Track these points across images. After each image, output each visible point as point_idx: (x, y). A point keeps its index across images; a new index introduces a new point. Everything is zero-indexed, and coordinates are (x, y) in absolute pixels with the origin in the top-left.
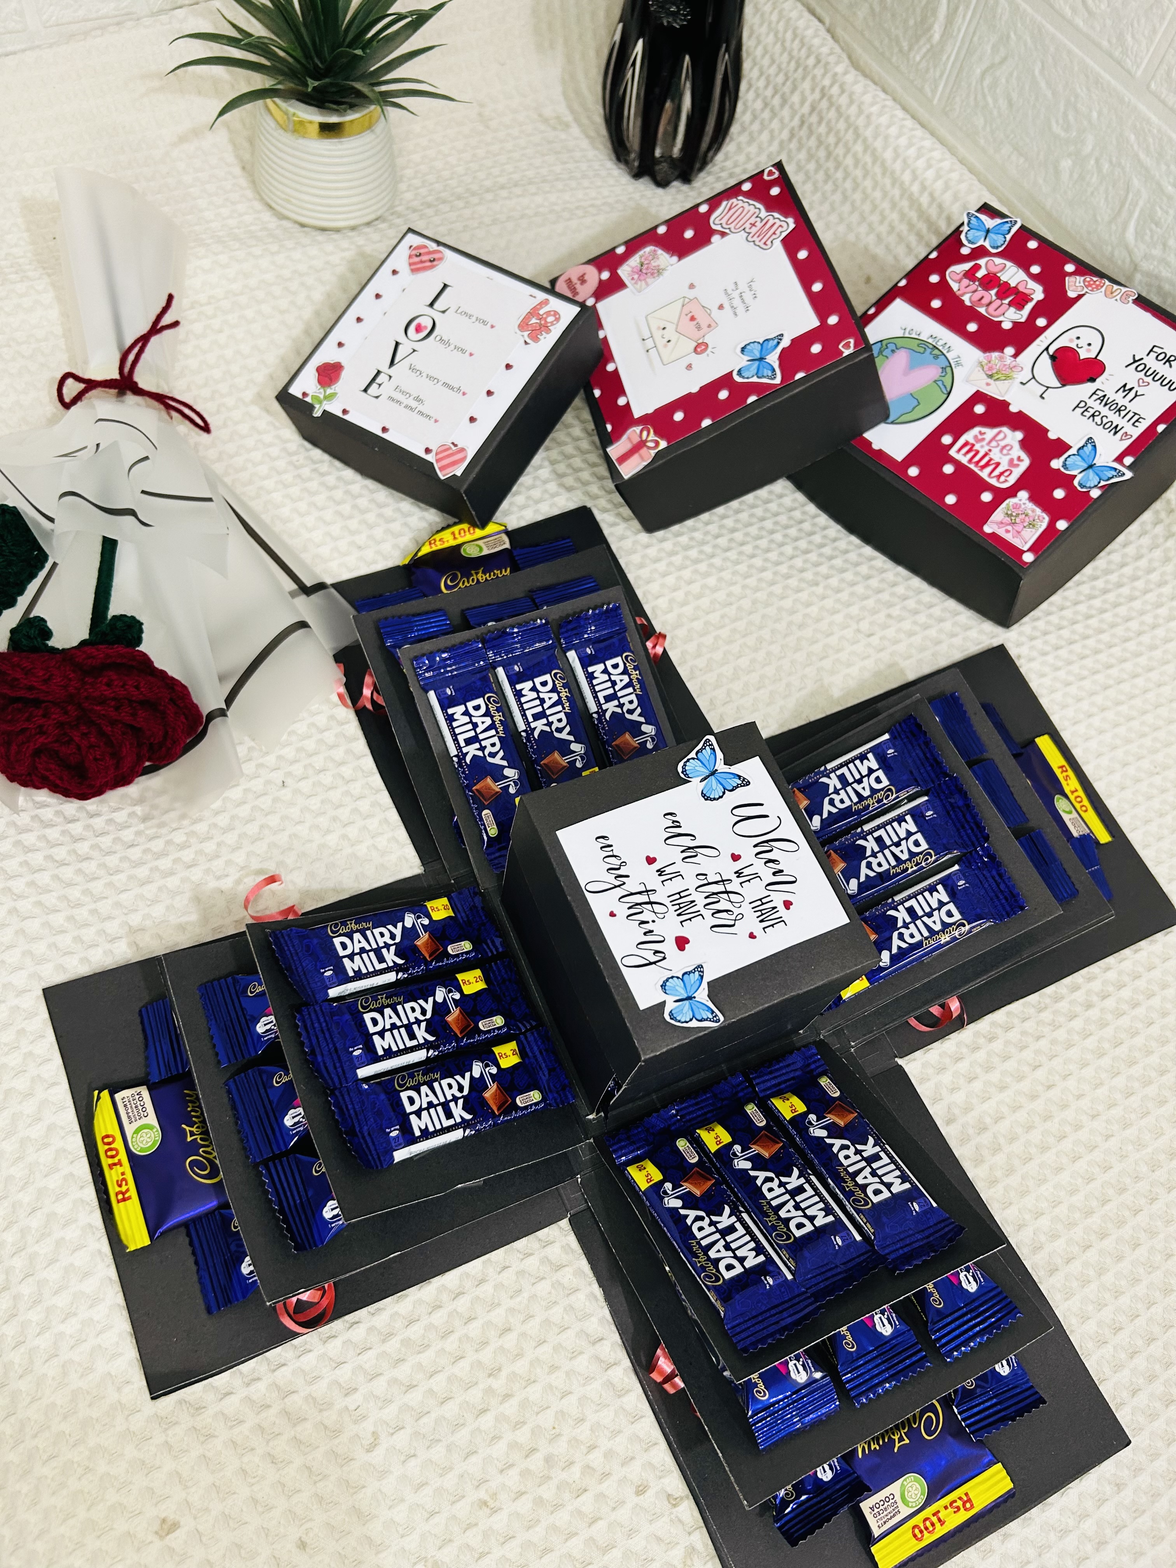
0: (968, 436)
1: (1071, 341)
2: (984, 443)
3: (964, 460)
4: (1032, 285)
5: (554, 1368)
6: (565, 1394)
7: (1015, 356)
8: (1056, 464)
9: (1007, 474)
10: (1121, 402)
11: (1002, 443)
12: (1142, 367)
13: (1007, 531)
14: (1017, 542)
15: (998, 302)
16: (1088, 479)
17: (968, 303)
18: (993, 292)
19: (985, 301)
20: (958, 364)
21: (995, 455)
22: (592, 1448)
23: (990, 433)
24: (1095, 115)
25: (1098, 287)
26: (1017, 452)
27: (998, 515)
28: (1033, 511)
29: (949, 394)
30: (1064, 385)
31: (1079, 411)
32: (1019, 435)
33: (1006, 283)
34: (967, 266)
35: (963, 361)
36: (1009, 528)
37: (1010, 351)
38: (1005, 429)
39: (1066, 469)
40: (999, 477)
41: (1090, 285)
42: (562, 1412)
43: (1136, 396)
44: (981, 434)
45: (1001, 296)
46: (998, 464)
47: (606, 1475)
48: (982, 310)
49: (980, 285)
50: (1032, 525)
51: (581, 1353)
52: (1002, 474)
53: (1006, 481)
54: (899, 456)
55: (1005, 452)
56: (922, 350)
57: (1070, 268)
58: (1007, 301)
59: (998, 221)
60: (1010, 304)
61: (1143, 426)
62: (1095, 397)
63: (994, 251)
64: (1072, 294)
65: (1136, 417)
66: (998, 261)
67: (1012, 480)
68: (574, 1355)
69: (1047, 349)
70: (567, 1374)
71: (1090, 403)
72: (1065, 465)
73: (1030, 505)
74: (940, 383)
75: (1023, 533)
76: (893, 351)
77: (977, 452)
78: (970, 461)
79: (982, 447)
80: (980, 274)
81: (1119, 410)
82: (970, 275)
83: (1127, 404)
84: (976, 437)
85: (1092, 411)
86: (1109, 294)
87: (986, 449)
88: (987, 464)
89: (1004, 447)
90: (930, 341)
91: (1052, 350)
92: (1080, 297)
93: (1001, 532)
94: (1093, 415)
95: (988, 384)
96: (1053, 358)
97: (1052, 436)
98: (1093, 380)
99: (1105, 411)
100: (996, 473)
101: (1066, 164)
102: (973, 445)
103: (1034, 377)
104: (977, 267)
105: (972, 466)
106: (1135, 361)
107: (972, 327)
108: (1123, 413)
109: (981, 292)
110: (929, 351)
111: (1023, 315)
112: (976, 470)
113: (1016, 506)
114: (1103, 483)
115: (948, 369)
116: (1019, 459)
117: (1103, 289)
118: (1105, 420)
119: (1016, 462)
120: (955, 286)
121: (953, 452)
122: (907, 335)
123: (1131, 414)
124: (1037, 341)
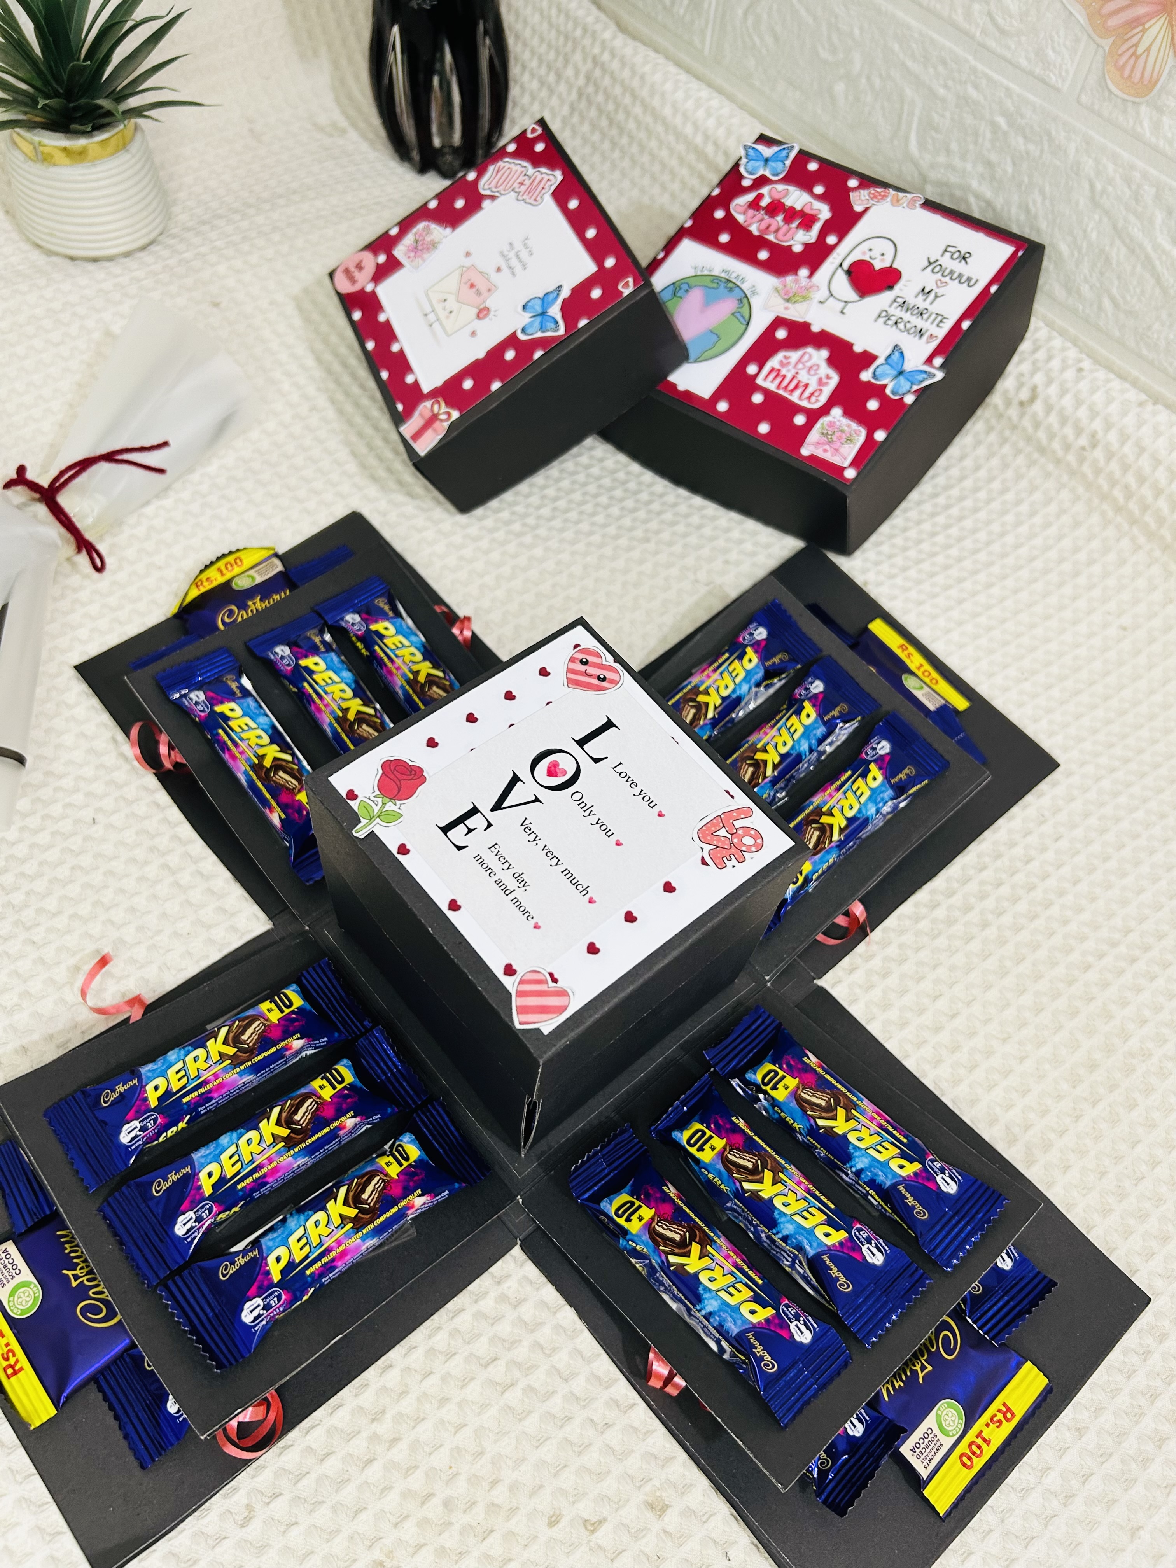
0: (774, 362)
1: (864, 253)
2: (790, 367)
3: (772, 387)
4: (818, 205)
5: (444, 1401)
6: (459, 1428)
7: (810, 276)
9: (816, 394)
10: (922, 305)
11: (809, 364)
12: (938, 268)
13: (825, 451)
14: (836, 460)
15: (786, 226)
16: (900, 386)
17: (756, 232)
18: (780, 218)
19: (773, 228)
20: (754, 293)
21: (803, 377)
22: (495, 1483)
23: (794, 355)
24: (857, 32)
25: (884, 197)
26: (825, 370)
27: (814, 435)
28: (849, 426)
29: (748, 324)
30: (863, 298)
31: (882, 320)
32: (825, 353)
33: (792, 208)
34: (750, 197)
35: (758, 290)
36: (827, 447)
37: (804, 272)
38: (810, 350)
39: (876, 379)
40: (809, 398)
41: (876, 197)
42: (458, 1448)
43: (936, 297)
44: (785, 357)
45: (788, 220)
46: (806, 386)
47: (514, 1510)
48: (771, 237)
49: (766, 213)
50: (849, 440)
51: (473, 1379)
52: (812, 394)
53: (817, 401)
54: (706, 393)
55: (812, 372)
56: (715, 285)
57: (853, 183)
58: (794, 225)
59: (775, 149)
60: (799, 226)
61: (948, 325)
62: (895, 304)
63: (775, 178)
64: (858, 208)
65: (940, 318)
66: (780, 187)
67: (823, 399)
68: (465, 1382)
69: (841, 265)
70: (460, 1405)
71: (892, 311)
72: (875, 376)
73: (845, 421)
74: (737, 315)
75: (842, 450)
76: (687, 291)
77: (784, 377)
78: (779, 387)
79: (789, 371)
80: (764, 203)
81: (921, 314)
82: (754, 205)
83: (929, 307)
84: (781, 362)
85: (894, 319)
86: (896, 202)
87: (793, 372)
88: (796, 387)
89: (810, 368)
90: (723, 275)
91: (846, 265)
92: (867, 209)
93: (820, 453)
94: (896, 323)
95: (786, 309)
96: (849, 272)
97: (858, 349)
98: (891, 287)
99: (907, 316)
100: (807, 394)
101: (840, 88)
102: (779, 371)
103: (831, 295)
104: (760, 197)
105: (781, 392)
106: (930, 263)
107: (763, 255)
108: (925, 316)
109: (767, 219)
110: (723, 285)
111: (812, 236)
112: (785, 394)
113: (831, 424)
114: (915, 388)
115: (745, 300)
116: (828, 377)
117: (889, 199)
118: (908, 325)
119: (825, 380)
120: (740, 218)
121: (759, 381)
122: (699, 273)
123: (934, 316)
124: (830, 259)
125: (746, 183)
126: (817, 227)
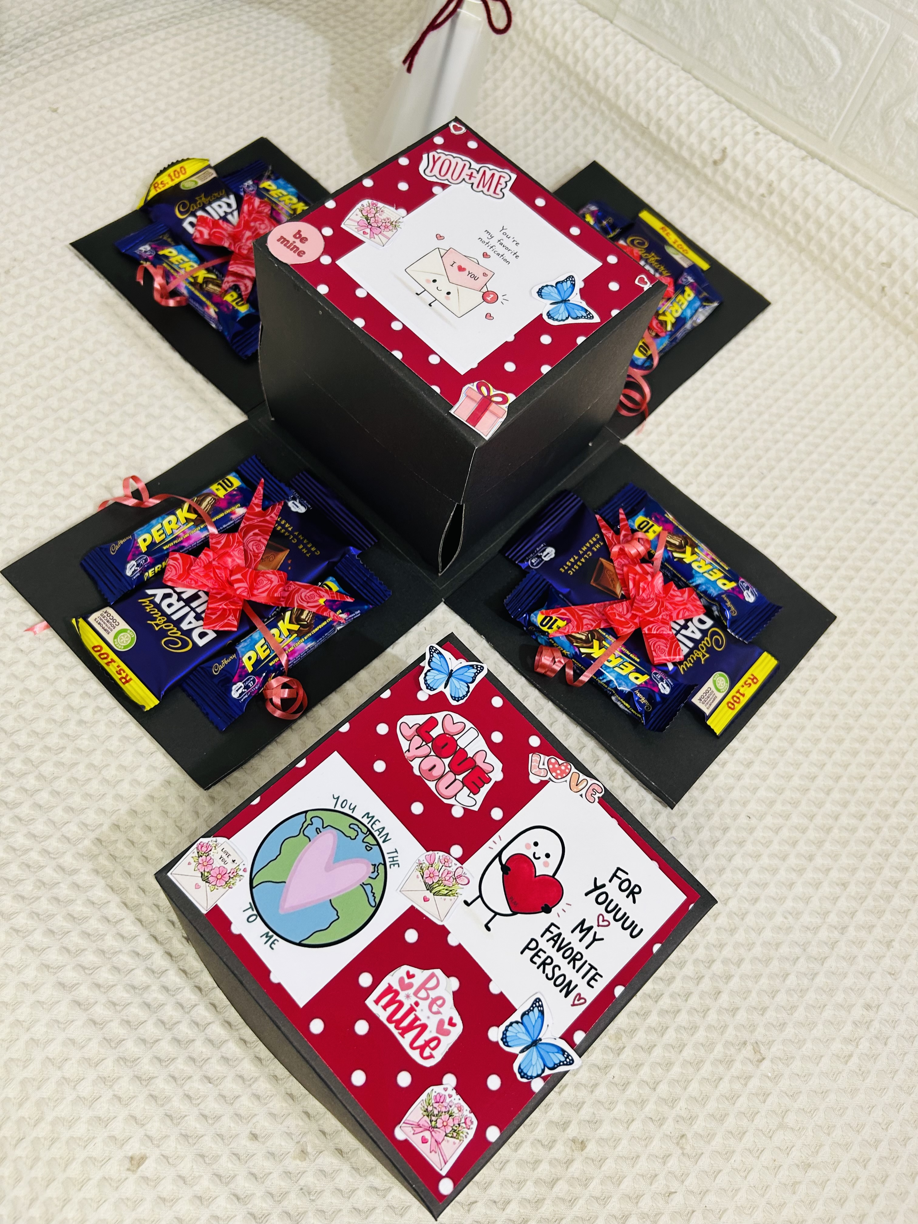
0: (392, 979)
1: (528, 847)
2: (411, 991)
3: (383, 1015)
4: (492, 759)
7: (462, 860)
8: (495, 1034)
9: (433, 1044)
10: (578, 947)
11: (433, 994)
12: (602, 898)
13: (424, 1141)
14: (434, 1160)
15: (451, 777)
16: (530, 1064)
17: (416, 772)
18: (447, 761)
19: (437, 773)
20: (395, 863)
21: (423, 1013)
23: (420, 975)
25: (563, 776)
26: (450, 1011)
27: (415, 1113)
28: (460, 1109)
29: (377, 907)
30: (514, 914)
31: (529, 954)
32: (454, 983)
33: (463, 751)
34: (421, 719)
35: (400, 860)
36: (427, 1134)
37: (457, 851)
38: (438, 972)
39: (506, 1043)
40: (422, 1048)
41: (555, 770)
43: (595, 940)
44: (410, 976)
45: (455, 769)
46: (424, 1027)
48: (432, 785)
49: (434, 748)
50: (455, 1133)
52: (427, 1043)
53: (431, 1056)
54: (302, 999)
55: (435, 1008)
56: (353, 834)
57: (534, 741)
58: (460, 777)
59: (463, 662)
60: (465, 782)
61: (600, 985)
62: (548, 935)
63: (454, 703)
64: (534, 779)
65: (593, 972)
66: (457, 718)
67: (439, 1054)
69: (499, 855)
71: (544, 944)
72: (504, 1038)
73: (457, 1099)
74: (368, 888)
75: (443, 1145)
76: (318, 831)
77: (401, 1004)
78: (389, 1019)
79: (408, 996)
80: (435, 733)
81: (574, 960)
82: (423, 731)
83: (583, 951)
84: (401, 980)
85: (543, 956)
86: (574, 787)
87: (413, 999)
88: (410, 1027)
89: (434, 1001)
90: (365, 821)
91: (505, 857)
92: (543, 784)
93: (416, 1142)
94: (544, 964)
95: (426, 900)
96: (505, 869)
97: (494, 988)
98: (548, 910)
99: (558, 958)
100: (420, 1042)
102: (397, 993)
103: (481, 896)
104: (433, 723)
105: (391, 1027)
106: (596, 888)
107: (417, 808)
108: (578, 964)
109: (433, 760)
110: (362, 836)
111: (475, 802)
112: (396, 1032)
113: (439, 1100)
114: (547, 1072)
115: (381, 868)
116: (451, 1023)
117: (568, 778)
118: (557, 973)
119: (446, 1026)
120: (404, 744)
121: (370, 1002)
122: (338, 808)
123: (586, 967)
124: (489, 843)
125: (423, 696)
126: (485, 789)
